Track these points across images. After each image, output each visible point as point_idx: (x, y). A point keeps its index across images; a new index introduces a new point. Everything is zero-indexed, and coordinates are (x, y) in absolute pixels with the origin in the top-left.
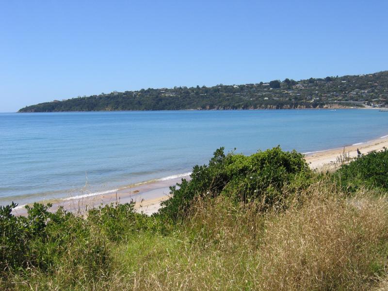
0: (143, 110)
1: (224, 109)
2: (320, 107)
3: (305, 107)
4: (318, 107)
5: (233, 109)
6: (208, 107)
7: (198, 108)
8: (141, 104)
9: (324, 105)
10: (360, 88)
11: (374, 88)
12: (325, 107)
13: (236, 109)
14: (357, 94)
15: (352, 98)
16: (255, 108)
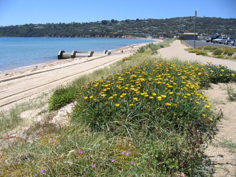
0: (18, 37)
1: (61, 37)
2: (119, 37)
3: (109, 36)
4: (118, 37)
5: (66, 37)
6: (53, 36)
7: (47, 36)
8: (18, 33)
9: (123, 35)
10: (154, 26)
11: (163, 26)
12: (123, 37)
13: (68, 37)
14: (150, 29)
15: (144, 32)
16: (79, 36)
